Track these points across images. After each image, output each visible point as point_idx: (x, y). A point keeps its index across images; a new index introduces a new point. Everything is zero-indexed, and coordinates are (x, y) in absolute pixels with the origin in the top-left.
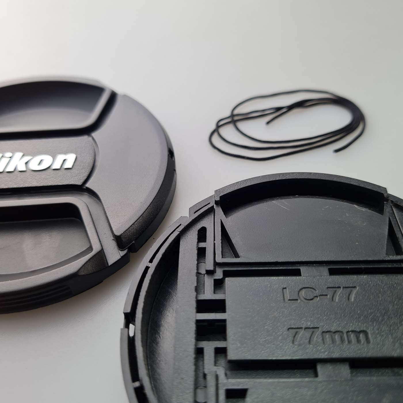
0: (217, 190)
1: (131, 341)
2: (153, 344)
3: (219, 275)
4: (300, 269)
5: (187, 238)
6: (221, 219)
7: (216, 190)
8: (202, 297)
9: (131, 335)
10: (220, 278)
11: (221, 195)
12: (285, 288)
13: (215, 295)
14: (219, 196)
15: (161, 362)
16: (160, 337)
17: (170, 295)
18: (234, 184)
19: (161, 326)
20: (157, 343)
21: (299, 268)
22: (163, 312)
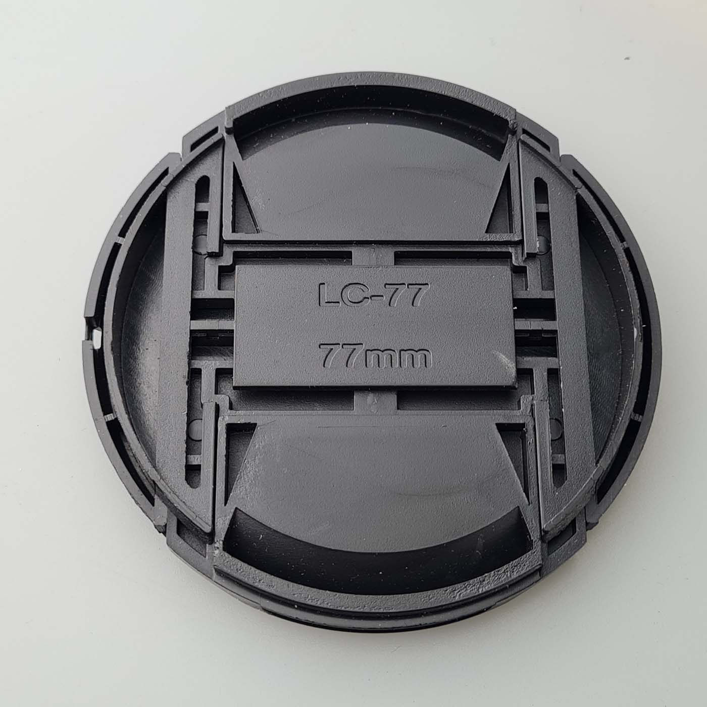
0: (229, 107)
1: (98, 356)
2: (130, 359)
3: (227, 259)
4: (351, 252)
5: (178, 196)
6: (234, 163)
7: (227, 106)
8: (200, 295)
9: (97, 346)
10: (229, 264)
11: (235, 117)
12: (324, 284)
13: (219, 291)
14: (232, 119)
15: (142, 385)
16: (139, 349)
17: (152, 285)
18: (259, 94)
19: (140, 334)
20: (135, 359)
21: (350, 250)
22: (143, 311)
